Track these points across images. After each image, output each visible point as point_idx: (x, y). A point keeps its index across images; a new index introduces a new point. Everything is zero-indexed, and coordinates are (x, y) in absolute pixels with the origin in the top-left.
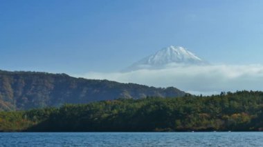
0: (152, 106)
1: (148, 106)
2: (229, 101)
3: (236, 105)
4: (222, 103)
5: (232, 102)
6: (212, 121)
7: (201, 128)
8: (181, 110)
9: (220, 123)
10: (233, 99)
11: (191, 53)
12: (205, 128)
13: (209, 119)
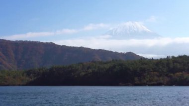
0: (117, 67)
1: (114, 67)
2: (174, 63)
3: (178, 66)
5: (175, 64)
6: (161, 78)
7: (152, 83)
8: (138, 70)
9: (167, 79)
10: (176, 62)
11: (144, 27)
12: (155, 83)
13: (158, 76)
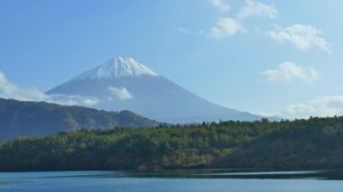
0: (132, 140)
1: (127, 140)
2: (219, 133)
4: (211, 135)
5: (221, 135)
6: (203, 157)
7: (191, 164)
8: (168, 144)
9: (211, 158)
10: (223, 132)
11: (143, 66)
12: (195, 164)
13: (199, 154)
